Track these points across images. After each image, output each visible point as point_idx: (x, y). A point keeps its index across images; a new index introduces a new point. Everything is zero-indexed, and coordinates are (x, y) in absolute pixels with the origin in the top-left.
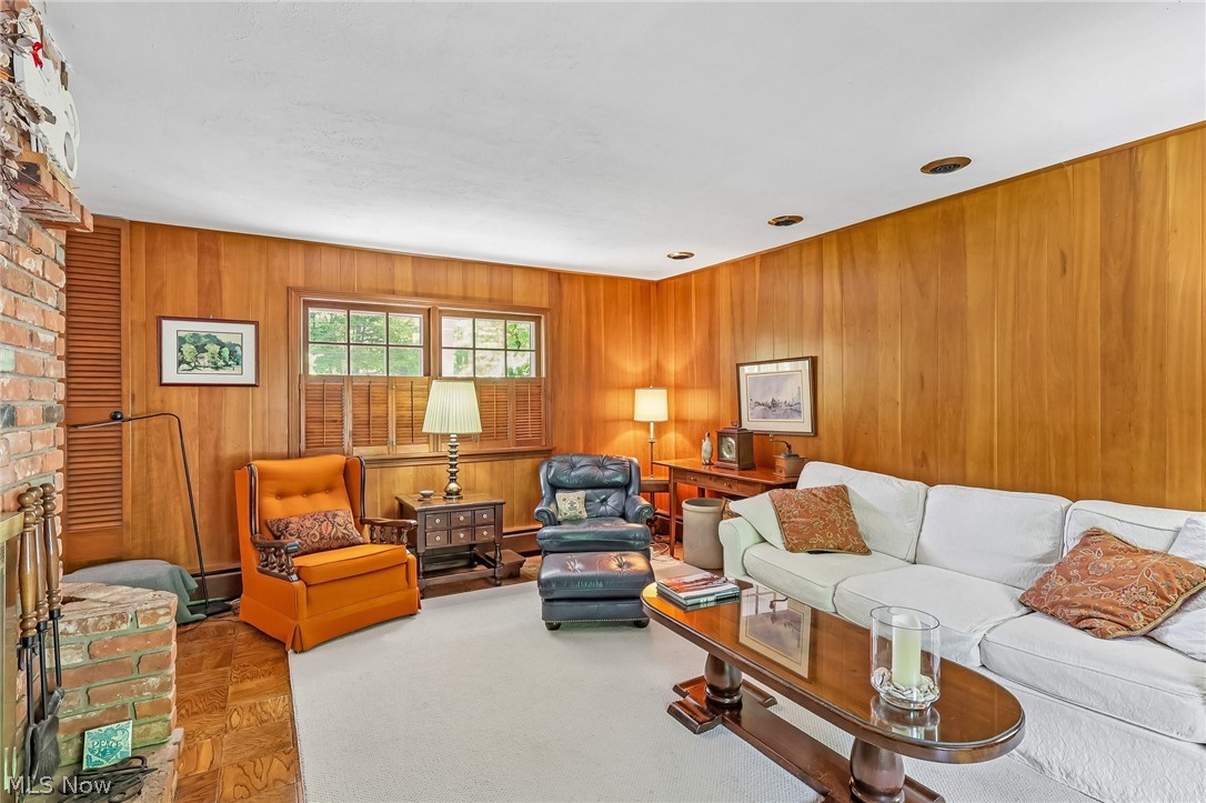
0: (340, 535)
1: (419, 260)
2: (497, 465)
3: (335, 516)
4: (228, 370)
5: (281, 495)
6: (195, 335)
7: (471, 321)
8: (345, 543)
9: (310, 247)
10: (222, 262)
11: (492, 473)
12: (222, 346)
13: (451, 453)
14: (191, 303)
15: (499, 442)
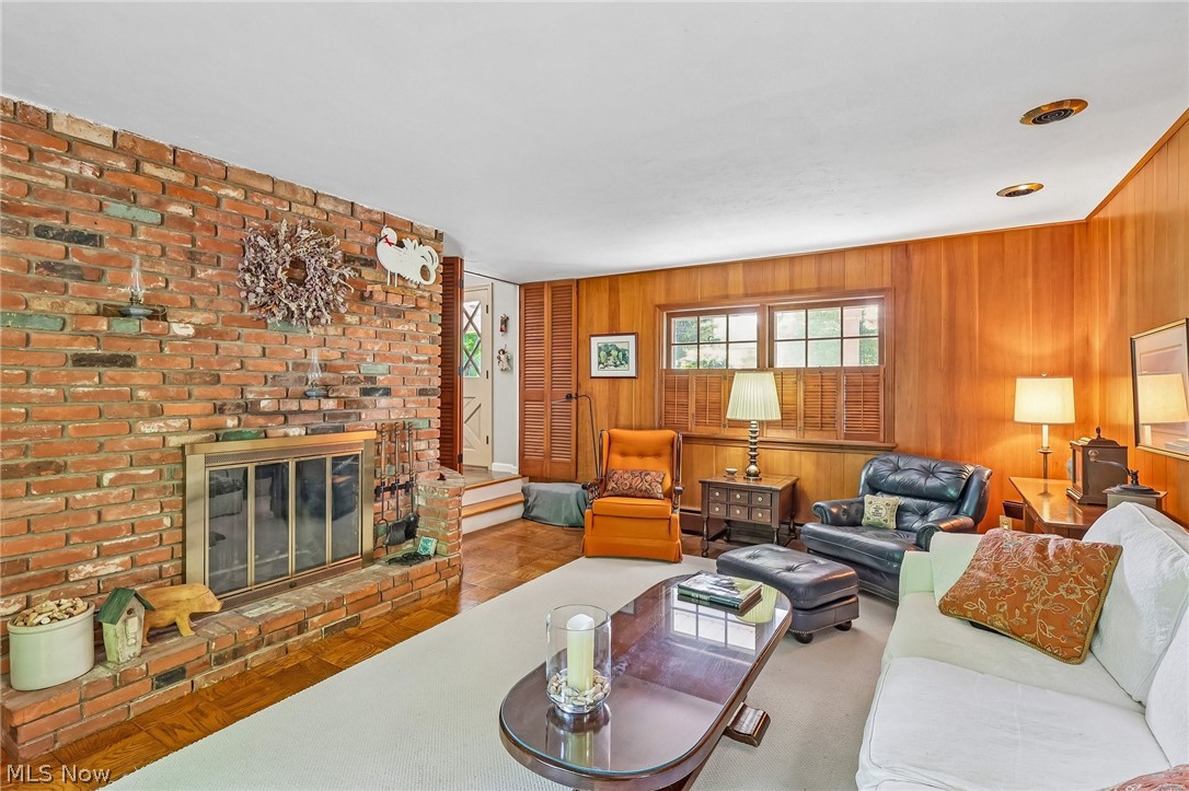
0: (644, 488)
1: (749, 264)
2: (824, 456)
3: (646, 475)
4: (622, 367)
5: (624, 454)
6: (606, 345)
7: (803, 312)
8: (646, 495)
9: (669, 272)
10: (621, 294)
11: (818, 464)
12: (619, 351)
13: (752, 438)
14: (605, 325)
15: (825, 433)
